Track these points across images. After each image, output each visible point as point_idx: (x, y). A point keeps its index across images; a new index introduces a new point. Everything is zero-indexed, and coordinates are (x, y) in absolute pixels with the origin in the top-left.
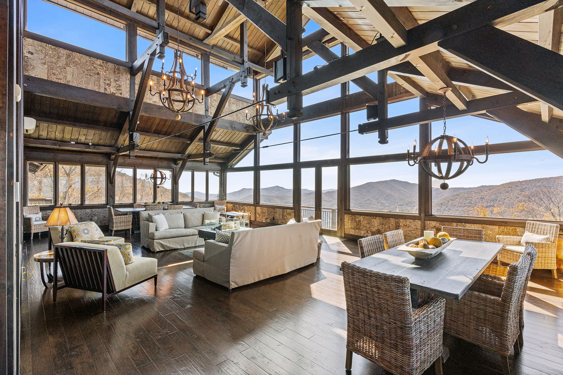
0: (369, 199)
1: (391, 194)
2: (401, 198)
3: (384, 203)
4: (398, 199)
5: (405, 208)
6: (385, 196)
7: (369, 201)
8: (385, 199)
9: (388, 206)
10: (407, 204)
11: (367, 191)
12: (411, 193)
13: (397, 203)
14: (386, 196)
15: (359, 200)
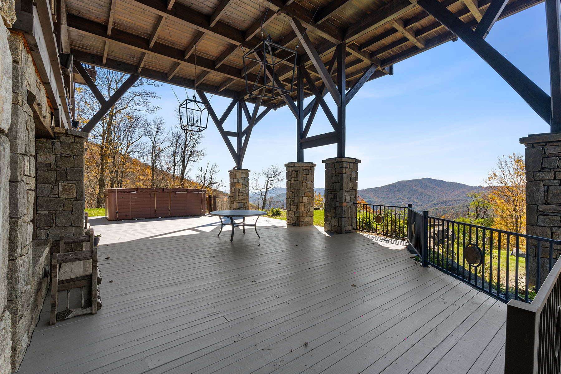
0: (401, 198)
1: (424, 193)
2: (435, 196)
3: (417, 202)
4: (431, 198)
5: (439, 207)
6: (417, 194)
7: (401, 199)
8: (418, 198)
9: (421, 205)
10: (442, 203)
11: (399, 190)
12: (446, 191)
13: (431, 202)
14: (419, 195)
15: (391, 199)
